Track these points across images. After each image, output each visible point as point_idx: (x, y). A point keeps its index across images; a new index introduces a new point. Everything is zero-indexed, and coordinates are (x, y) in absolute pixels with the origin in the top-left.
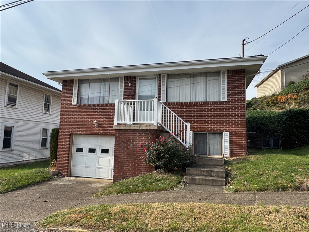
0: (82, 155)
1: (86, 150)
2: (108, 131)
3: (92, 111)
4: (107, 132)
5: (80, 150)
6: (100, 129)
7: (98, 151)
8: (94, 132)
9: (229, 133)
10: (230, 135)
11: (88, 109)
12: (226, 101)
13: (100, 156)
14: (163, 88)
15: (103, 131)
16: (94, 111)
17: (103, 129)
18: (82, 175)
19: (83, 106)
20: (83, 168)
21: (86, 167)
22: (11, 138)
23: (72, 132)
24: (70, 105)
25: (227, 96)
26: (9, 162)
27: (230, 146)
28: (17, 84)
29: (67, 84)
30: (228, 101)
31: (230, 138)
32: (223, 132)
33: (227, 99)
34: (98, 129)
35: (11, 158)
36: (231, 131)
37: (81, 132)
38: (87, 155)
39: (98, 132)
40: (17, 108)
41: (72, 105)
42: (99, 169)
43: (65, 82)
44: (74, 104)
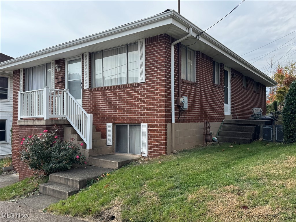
9: (146, 124)
10: (148, 127)
12: (144, 81)
14: (86, 71)
22: (5, 131)
25: (146, 75)
26: (4, 154)
27: (148, 142)
28: (7, 76)
29: (16, 75)
30: (147, 82)
31: (148, 132)
32: (141, 124)
33: (146, 79)
35: (6, 151)
36: (150, 122)
40: (9, 100)
43: (15, 72)
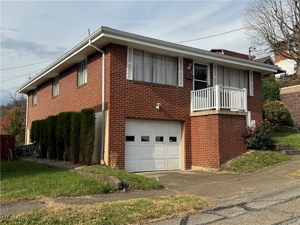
0: (134, 144)
1: (138, 139)
2: (169, 115)
3: (152, 91)
4: (169, 117)
5: (131, 139)
6: (161, 113)
7: (152, 139)
8: (155, 116)
11: (147, 87)
12: (253, 95)
13: (155, 144)
15: (165, 115)
16: (153, 92)
17: (164, 113)
18: (135, 170)
19: (141, 83)
20: (136, 161)
21: (141, 159)
23: (128, 114)
24: (123, 79)
25: (253, 92)
29: (117, 50)
32: (252, 121)
34: (159, 113)
36: (256, 120)
37: (140, 115)
38: (140, 144)
39: (159, 117)
41: (125, 79)
42: (155, 160)
43: (114, 46)
44: (129, 79)
